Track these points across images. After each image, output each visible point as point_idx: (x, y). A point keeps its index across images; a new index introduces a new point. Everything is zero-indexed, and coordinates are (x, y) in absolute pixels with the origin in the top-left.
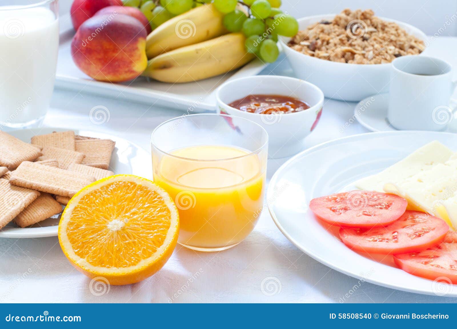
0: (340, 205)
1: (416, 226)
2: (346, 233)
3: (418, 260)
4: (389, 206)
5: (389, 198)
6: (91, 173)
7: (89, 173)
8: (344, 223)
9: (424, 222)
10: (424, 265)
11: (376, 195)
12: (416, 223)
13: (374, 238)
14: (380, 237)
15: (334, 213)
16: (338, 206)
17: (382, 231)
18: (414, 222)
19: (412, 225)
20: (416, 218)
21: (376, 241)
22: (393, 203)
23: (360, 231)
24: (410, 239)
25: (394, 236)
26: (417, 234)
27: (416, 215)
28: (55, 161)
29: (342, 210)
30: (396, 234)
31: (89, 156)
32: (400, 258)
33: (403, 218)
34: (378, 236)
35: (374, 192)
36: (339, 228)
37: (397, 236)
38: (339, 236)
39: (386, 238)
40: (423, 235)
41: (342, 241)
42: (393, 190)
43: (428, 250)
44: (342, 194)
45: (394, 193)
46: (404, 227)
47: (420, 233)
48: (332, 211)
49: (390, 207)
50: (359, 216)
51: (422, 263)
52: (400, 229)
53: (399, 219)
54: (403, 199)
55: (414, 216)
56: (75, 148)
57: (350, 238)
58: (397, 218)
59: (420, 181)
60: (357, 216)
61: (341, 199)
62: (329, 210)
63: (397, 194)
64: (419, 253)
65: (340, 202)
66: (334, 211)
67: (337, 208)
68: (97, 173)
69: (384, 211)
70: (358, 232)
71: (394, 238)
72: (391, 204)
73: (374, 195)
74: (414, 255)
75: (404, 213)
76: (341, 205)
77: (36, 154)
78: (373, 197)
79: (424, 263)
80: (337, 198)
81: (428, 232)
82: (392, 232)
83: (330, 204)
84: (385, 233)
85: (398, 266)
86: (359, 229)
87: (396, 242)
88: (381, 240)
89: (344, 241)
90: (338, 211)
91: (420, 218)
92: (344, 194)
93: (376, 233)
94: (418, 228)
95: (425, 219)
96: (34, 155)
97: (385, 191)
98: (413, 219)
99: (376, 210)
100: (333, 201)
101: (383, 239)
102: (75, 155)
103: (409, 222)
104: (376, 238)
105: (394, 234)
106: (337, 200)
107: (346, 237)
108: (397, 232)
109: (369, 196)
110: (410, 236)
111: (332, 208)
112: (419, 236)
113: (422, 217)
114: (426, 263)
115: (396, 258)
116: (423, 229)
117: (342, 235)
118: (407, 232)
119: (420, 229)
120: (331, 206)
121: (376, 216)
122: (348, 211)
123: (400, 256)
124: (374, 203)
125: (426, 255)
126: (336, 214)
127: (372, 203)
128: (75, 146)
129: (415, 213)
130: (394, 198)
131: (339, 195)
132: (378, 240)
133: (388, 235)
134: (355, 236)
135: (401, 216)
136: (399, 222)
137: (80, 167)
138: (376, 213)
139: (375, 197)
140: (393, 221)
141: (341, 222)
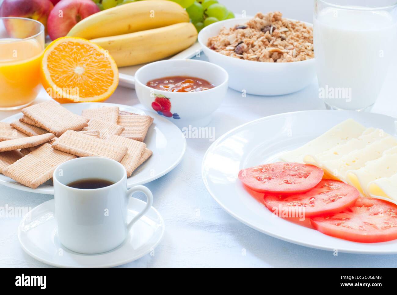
0: (264, 175)
1: (331, 193)
2: (270, 200)
3: (332, 222)
4: (307, 176)
5: (308, 169)
6: (126, 143)
7: (124, 144)
8: (268, 190)
9: (337, 189)
10: (336, 226)
11: (297, 166)
12: (331, 190)
13: (293, 203)
14: (299, 202)
15: (259, 181)
16: (263, 176)
17: (301, 197)
18: (329, 189)
19: (327, 192)
20: (331, 186)
21: (295, 206)
22: (311, 173)
23: (281, 197)
24: (325, 204)
25: (311, 202)
26: (332, 199)
27: (331, 183)
28: (97, 132)
29: (266, 179)
30: (313, 199)
31: (128, 129)
32: (316, 220)
33: (320, 186)
34: (297, 201)
35: (295, 163)
36: (263, 195)
37: (314, 201)
38: (263, 202)
39: (304, 203)
40: (336, 201)
41: (266, 206)
42: (312, 161)
43: (341, 213)
44: (267, 165)
45: (312, 164)
46: (320, 194)
47: (334, 199)
48: (257, 180)
49: (309, 176)
50: (281, 184)
51: (335, 225)
52: (317, 196)
53: (316, 187)
54: (320, 169)
55: (330, 184)
56: (118, 121)
57: (273, 203)
58: (314, 186)
59: (336, 153)
60: (279, 184)
61: (266, 169)
62: (255, 179)
63: (315, 165)
64: (333, 215)
65: (265, 172)
66: (259, 180)
67: (262, 177)
68: (131, 144)
69: (303, 179)
70: (280, 198)
71: (311, 203)
72: (309, 173)
73: (295, 166)
74: (328, 218)
75: (321, 181)
76: (266, 175)
77: (82, 125)
78: (294, 167)
79: (336, 224)
80: (262, 169)
81: (341, 198)
82: (310, 198)
83: (257, 174)
84: (304, 198)
85: (315, 227)
86: (280, 196)
87: (313, 206)
88: (299, 205)
89: (268, 206)
90: (263, 180)
91: (334, 185)
92: (269, 165)
93: (295, 199)
94: (332, 194)
95: (339, 187)
96: (80, 125)
97: (305, 163)
98: (329, 186)
99: (296, 179)
100: (259, 171)
101: (302, 204)
102: (115, 128)
103: (325, 190)
104: (295, 204)
105: (311, 200)
106: (263, 170)
107: (269, 203)
108: (314, 198)
109: (290, 167)
110: (325, 202)
111: (258, 177)
112: (333, 201)
113: (336, 185)
114: (338, 225)
115: (312, 220)
116: (337, 195)
117: (266, 201)
118: (323, 198)
119: (334, 195)
120: (257, 176)
121: (296, 184)
122: (272, 180)
123: (316, 218)
124: (295, 173)
125: (339, 217)
126: (261, 182)
127: (293, 173)
128: (118, 120)
129: (331, 181)
130: (312, 168)
131: (264, 166)
132: (297, 205)
133: (306, 200)
134: (277, 201)
135: (317, 184)
136: (316, 189)
137: (117, 138)
138: (296, 182)
139: (296, 168)
140: (310, 188)
141: (265, 190)
